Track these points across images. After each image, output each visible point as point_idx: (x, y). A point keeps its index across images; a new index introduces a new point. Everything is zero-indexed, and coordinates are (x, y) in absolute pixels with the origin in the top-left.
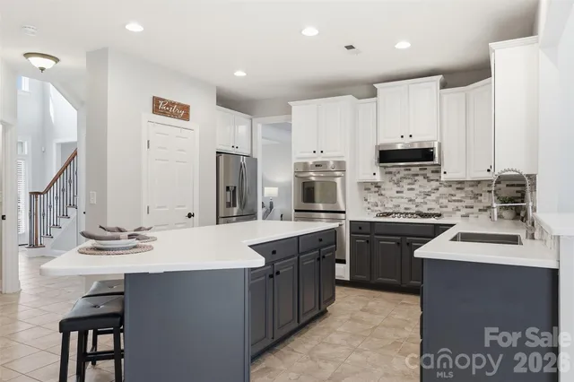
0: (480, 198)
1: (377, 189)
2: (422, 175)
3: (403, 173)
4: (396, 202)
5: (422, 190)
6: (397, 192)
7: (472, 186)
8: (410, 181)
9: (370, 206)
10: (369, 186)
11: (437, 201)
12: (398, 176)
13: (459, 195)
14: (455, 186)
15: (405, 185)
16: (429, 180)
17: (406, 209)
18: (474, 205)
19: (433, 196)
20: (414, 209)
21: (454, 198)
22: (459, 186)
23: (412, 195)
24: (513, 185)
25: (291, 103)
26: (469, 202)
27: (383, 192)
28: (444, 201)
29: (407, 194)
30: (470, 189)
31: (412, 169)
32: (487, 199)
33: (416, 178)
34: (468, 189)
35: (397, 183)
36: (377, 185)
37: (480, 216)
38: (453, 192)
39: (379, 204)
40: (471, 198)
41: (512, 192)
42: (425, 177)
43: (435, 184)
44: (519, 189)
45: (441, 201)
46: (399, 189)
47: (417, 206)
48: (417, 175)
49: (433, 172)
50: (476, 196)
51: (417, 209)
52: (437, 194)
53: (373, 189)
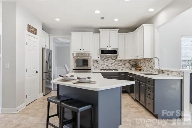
0: (126, 65)
1: (97, 62)
2: (110, 58)
3: (105, 57)
4: (103, 66)
5: (110, 62)
6: (103, 63)
7: (124, 61)
8: (107, 60)
9: (94, 67)
10: (94, 61)
11: (114, 66)
12: (103, 58)
13: (121, 64)
14: (119, 61)
15: (105, 61)
16: (112, 60)
17: (106, 68)
18: (124, 66)
19: (114, 64)
20: (108, 68)
21: (119, 65)
22: (120, 61)
23: (107, 64)
24: (134, 61)
25: (71, 32)
26: (123, 66)
27: (99, 63)
28: (116, 66)
29: (106, 64)
30: (124, 62)
31: (108, 56)
32: (128, 65)
33: (109, 59)
34: (123, 62)
35: (103, 60)
36: (97, 61)
37: (126, 70)
38: (119, 63)
39: (97, 66)
40: (124, 65)
41: (133, 63)
42: (111, 58)
43: (114, 61)
44: (135, 62)
45: (116, 65)
46: (103, 62)
47: (109, 67)
48: (109, 58)
49: (113, 57)
50: (125, 64)
51: (109, 68)
52: (115, 64)
53: (96, 62)
